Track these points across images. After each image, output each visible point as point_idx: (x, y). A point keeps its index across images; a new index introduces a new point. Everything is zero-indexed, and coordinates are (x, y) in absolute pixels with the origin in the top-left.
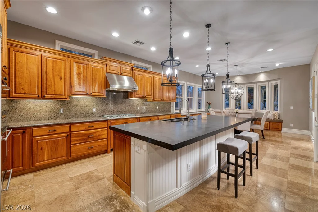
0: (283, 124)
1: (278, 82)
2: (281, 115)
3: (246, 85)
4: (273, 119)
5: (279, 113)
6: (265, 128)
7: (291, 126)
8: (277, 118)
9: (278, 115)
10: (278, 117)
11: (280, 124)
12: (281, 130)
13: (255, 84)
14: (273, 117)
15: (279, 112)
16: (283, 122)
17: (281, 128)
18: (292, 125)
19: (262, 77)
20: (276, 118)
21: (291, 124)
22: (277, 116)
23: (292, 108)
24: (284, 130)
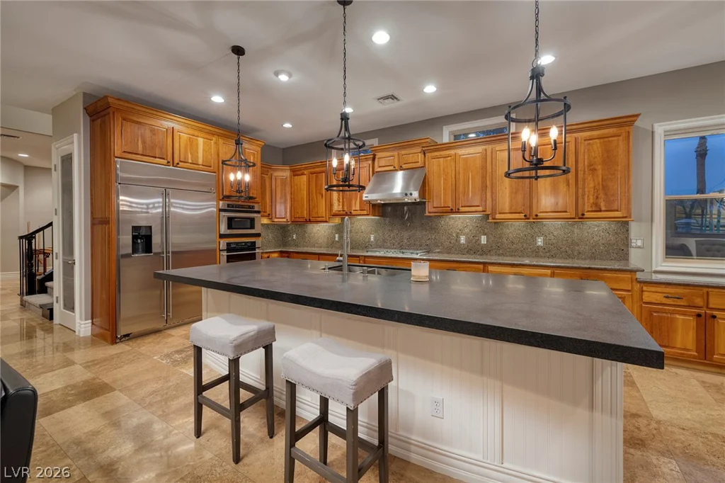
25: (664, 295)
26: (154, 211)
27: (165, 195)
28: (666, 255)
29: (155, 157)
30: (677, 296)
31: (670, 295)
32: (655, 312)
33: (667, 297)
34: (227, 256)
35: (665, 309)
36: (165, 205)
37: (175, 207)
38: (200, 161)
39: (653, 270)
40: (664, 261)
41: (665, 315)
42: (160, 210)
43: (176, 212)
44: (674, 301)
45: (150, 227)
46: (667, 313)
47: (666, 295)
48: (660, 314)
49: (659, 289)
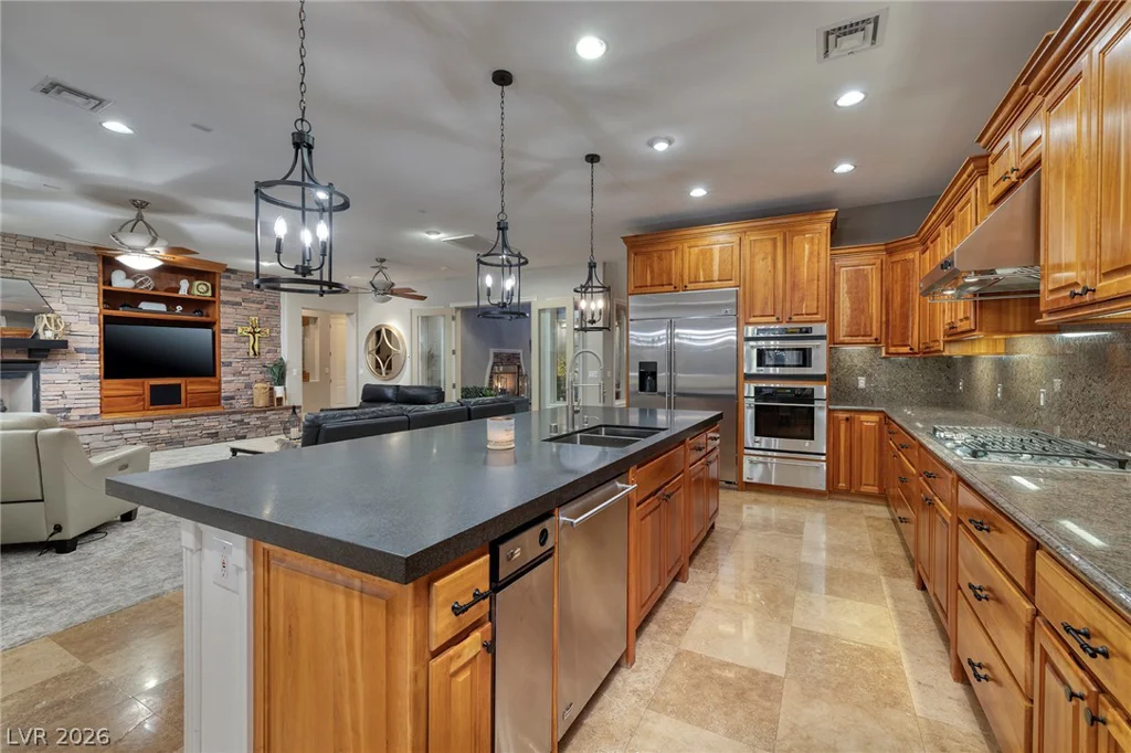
26: (660, 344)
27: (671, 326)
29: (663, 285)
34: (756, 406)
36: (672, 336)
37: (681, 338)
38: (716, 277)
42: (664, 343)
43: (681, 344)
45: (656, 363)
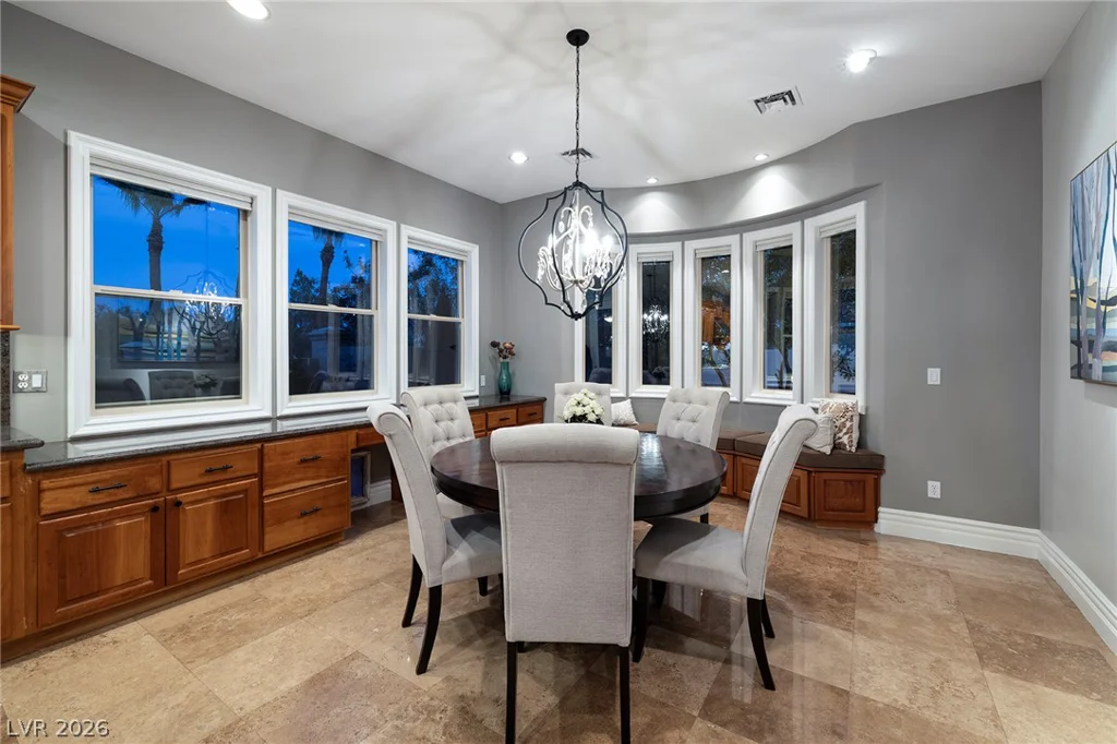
0: (884, 480)
1: (854, 216)
2: (871, 424)
3: (692, 245)
4: (827, 450)
5: (861, 410)
6: (789, 508)
7: (930, 495)
8: (849, 440)
9: (856, 419)
10: (856, 435)
11: (870, 478)
12: (876, 520)
13: (733, 240)
14: (829, 439)
15: (858, 400)
16: (888, 466)
17: (877, 504)
18: (934, 489)
19: (771, 193)
20: (845, 440)
21: (930, 483)
22: (850, 431)
23: (934, 376)
24: (890, 520)
25: (90, 487)
28: (97, 402)
30: (117, 484)
31: (100, 486)
32: (70, 530)
33: (96, 491)
35: (92, 517)
39: (69, 436)
40: (93, 415)
41: (91, 529)
44: (110, 495)
46: (95, 524)
47: (93, 486)
48: (81, 531)
49: (77, 479)
